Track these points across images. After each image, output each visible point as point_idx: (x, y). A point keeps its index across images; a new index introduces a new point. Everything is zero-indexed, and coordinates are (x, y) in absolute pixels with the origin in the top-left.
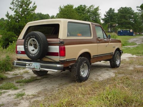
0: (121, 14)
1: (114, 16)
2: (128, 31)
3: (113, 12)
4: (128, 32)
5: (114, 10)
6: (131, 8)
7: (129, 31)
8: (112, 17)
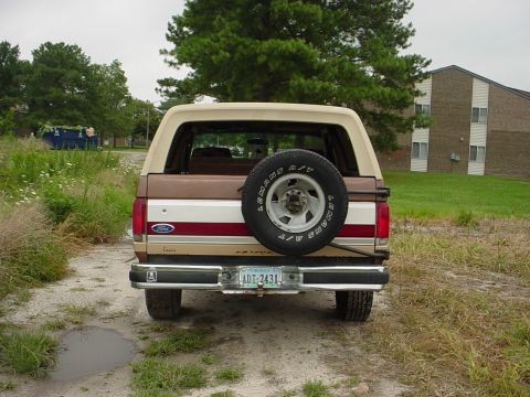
0: (47, 68)
1: (19, 72)
2: (78, 131)
3: (13, 60)
4: (80, 135)
5: (16, 51)
6: (80, 50)
7: (84, 132)
8: (11, 77)
